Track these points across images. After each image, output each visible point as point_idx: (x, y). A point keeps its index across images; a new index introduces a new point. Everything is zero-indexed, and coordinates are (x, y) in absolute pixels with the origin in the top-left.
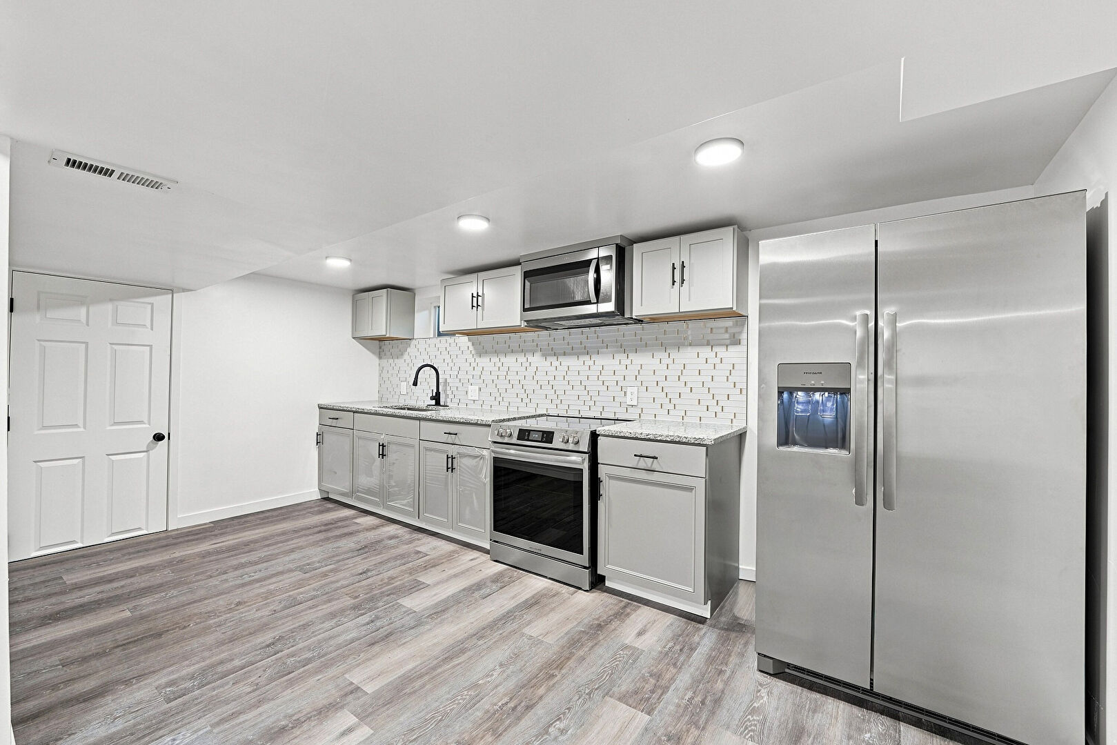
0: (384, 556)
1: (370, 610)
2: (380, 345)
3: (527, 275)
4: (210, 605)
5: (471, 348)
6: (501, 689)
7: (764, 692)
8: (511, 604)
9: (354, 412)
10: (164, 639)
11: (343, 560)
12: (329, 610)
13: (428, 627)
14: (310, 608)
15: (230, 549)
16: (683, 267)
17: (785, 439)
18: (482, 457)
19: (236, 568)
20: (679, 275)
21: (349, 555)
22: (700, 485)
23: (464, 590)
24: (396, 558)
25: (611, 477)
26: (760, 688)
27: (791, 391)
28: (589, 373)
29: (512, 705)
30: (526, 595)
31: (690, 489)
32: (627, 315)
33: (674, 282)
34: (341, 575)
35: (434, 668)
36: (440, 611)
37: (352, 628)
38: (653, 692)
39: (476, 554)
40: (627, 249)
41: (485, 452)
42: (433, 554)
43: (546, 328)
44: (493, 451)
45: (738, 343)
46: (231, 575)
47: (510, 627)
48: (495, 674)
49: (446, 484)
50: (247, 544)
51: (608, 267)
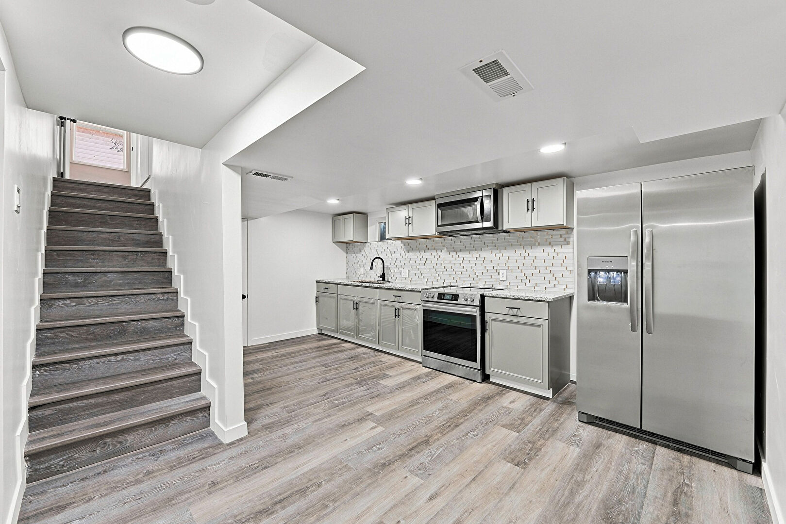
0: (363, 362)
1: (365, 385)
2: (347, 246)
3: (439, 206)
4: (286, 379)
5: (403, 247)
6: (441, 419)
7: (581, 430)
8: (439, 386)
9: (338, 284)
10: (273, 390)
11: (343, 363)
12: (345, 384)
13: (397, 393)
14: (336, 382)
15: (282, 356)
16: (533, 201)
17: (592, 297)
18: (416, 309)
19: (292, 364)
20: (531, 205)
21: (345, 360)
22: (545, 324)
23: (411, 379)
24: (370, 363)
25: (493, 320)
26: (579, 427)
27: (596, 271)
28: (476, 262)
29: (448, 424)
30: (446, 383)
31: (539, 326)
32: (500, 228)
33: (528, 210)
34: (343, 370)
35: (406, 409)
36: (401, 387)
37: (359, 391)
38: (520, 425)
39: (413, 363)
40: (500, 190)
41: (417, 306)
42: (389, 363)
43: (449, 236)
44: (423, 306)
45: (568, 243)
46: (290, 367)
47: (440, 395)
48: (437, 413)
49: (395, 325)
50: (290, 353)
51: (488, 201)
